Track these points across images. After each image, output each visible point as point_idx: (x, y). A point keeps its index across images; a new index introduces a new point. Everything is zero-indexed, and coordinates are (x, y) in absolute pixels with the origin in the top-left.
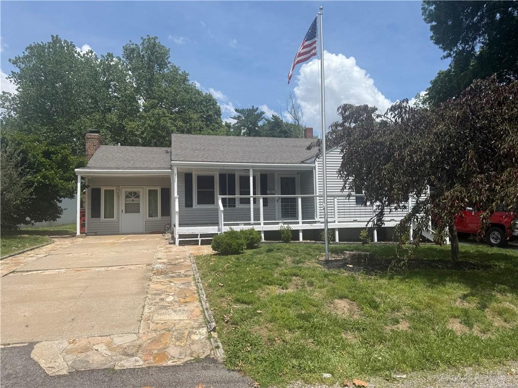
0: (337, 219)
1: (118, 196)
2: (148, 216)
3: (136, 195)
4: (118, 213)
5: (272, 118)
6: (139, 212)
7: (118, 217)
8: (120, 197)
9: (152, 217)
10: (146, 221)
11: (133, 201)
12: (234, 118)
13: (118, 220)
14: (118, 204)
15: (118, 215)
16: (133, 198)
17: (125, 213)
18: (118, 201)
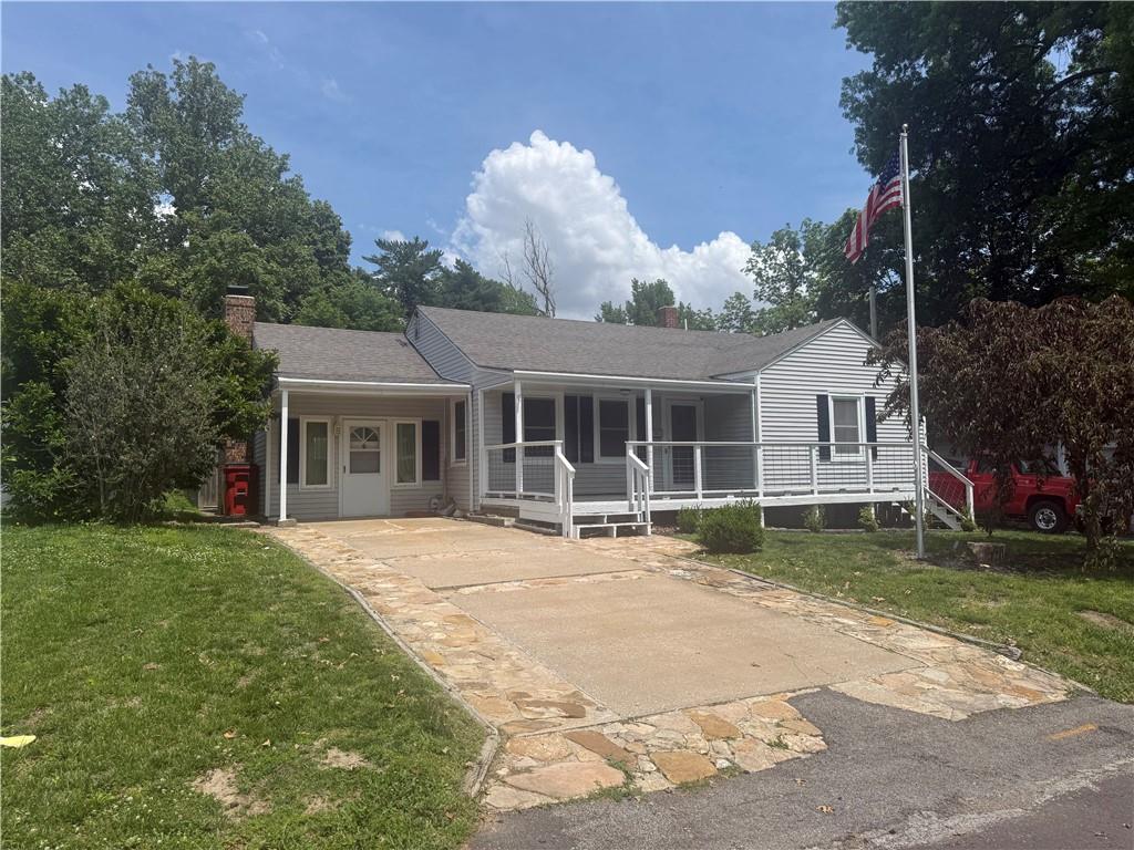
0: (816, 488)
1: (337, 438)
2: (396, 480)
3: (371, 435)
4: (337, 473)
5: (456, 267)
6: (378, 471)
7: (337, 482)
8: (340, 438)
9: (402, 481)
10: (392, 491)
11: (364, 447)
12: (373, 260)
13: (337, 488)
14: (337, 454)
15: (337, 478)
16: (364, 441)
17: (351, 472)
18: (337, 448)
